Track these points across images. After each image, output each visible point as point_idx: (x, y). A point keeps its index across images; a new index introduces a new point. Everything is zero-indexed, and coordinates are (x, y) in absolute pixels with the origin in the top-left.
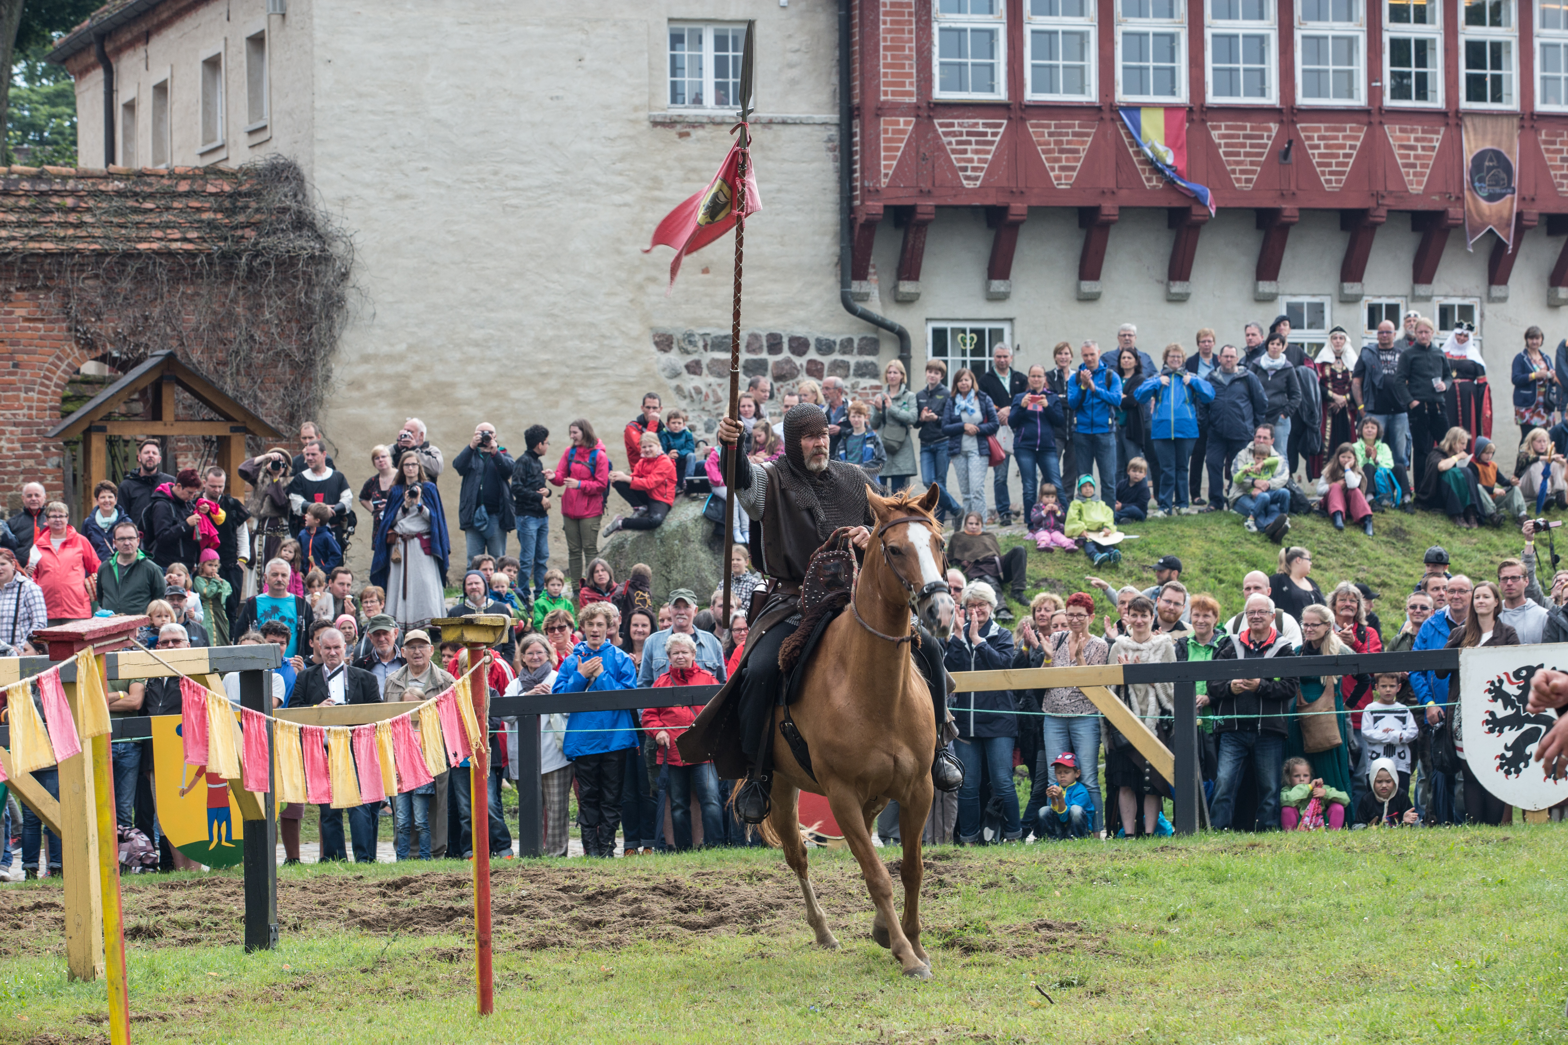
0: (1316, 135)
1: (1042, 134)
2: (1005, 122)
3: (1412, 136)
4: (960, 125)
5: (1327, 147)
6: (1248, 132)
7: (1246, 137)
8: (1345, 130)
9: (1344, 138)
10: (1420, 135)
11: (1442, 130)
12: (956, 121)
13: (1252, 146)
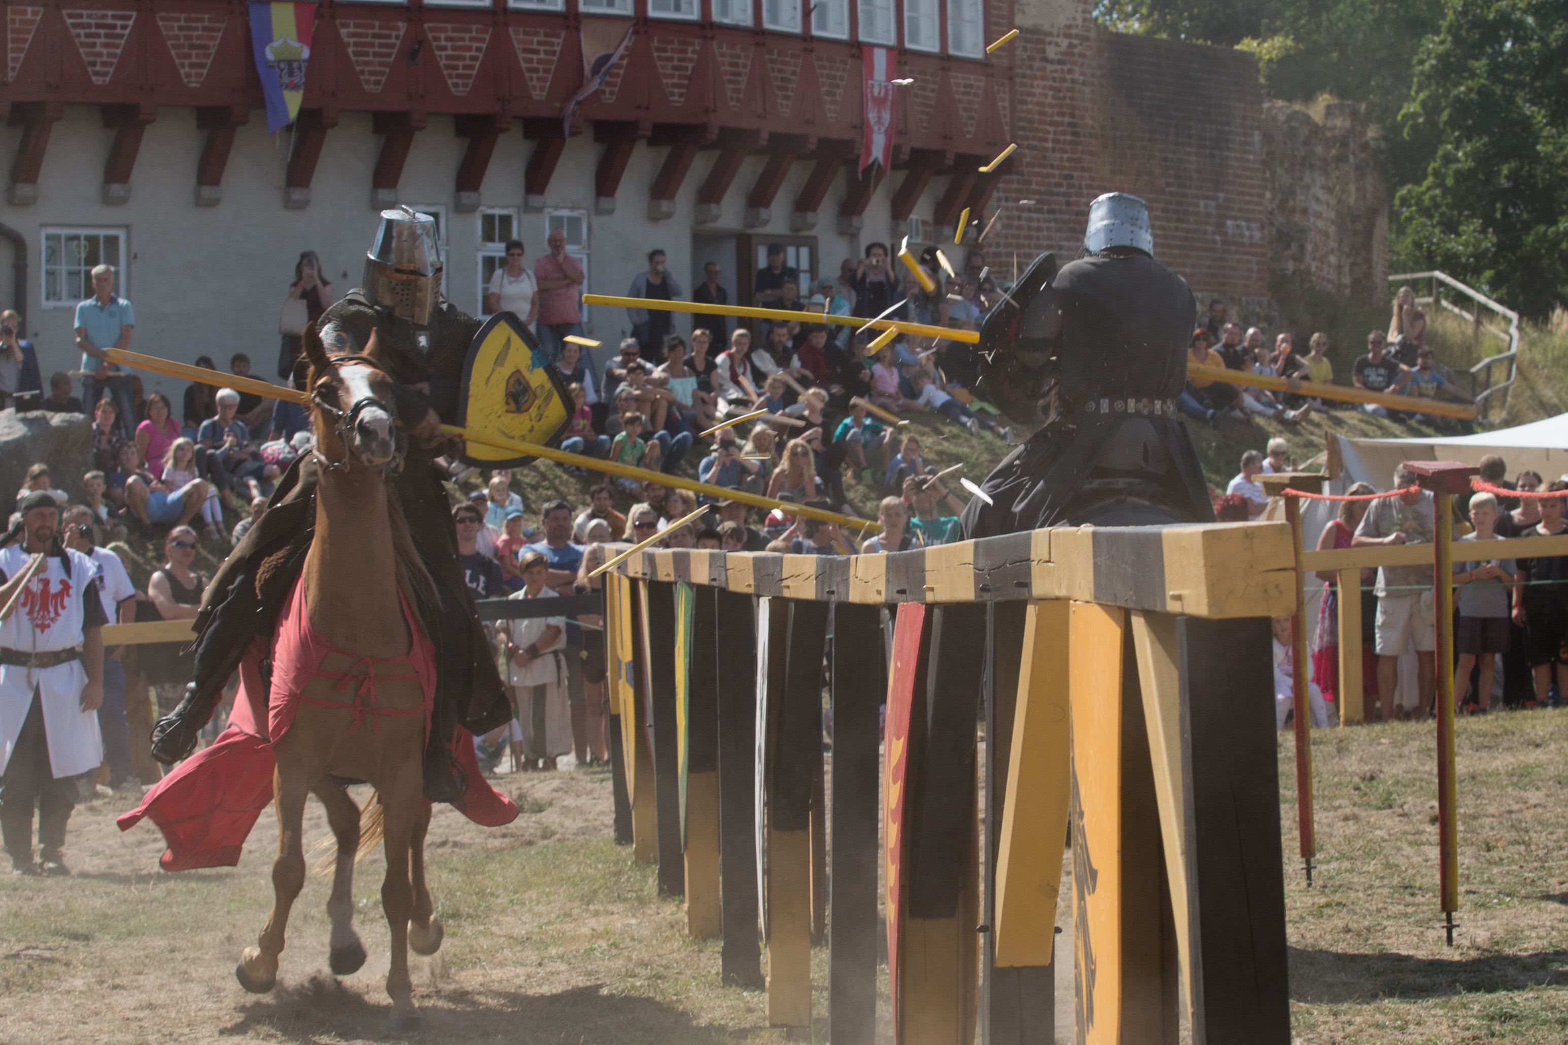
0: (443, 36)
1: (172, 29)
2: (134, 14)
3: (535, 39)
4: (89, 16)
5: (454, 48)
6: (377, 31)
7: (375, 36)
8: (470, 31)
9: (472, 39)
10: (542, 38)
11: (563, 34)
12: (85, 12)
13: (381, 45)
